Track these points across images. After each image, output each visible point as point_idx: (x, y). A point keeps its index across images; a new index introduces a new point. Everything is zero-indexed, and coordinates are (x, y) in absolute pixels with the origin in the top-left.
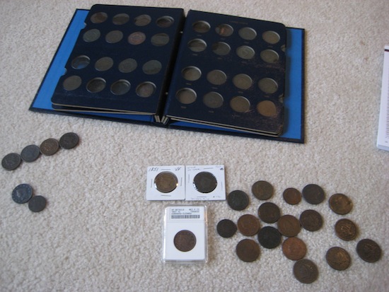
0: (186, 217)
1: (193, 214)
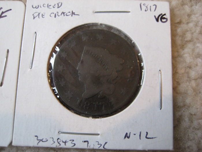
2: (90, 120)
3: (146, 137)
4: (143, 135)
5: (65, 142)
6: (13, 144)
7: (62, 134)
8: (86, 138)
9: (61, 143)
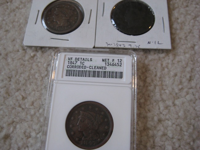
0: (95, 74)
1: (110, 69)
2: (132, 36)
3: (158, 43)
4: (157, 42)
5: (120, 45)
6: (95, 46)
7: (118, 42)
8: (130, 43)
9: (118, 45)
